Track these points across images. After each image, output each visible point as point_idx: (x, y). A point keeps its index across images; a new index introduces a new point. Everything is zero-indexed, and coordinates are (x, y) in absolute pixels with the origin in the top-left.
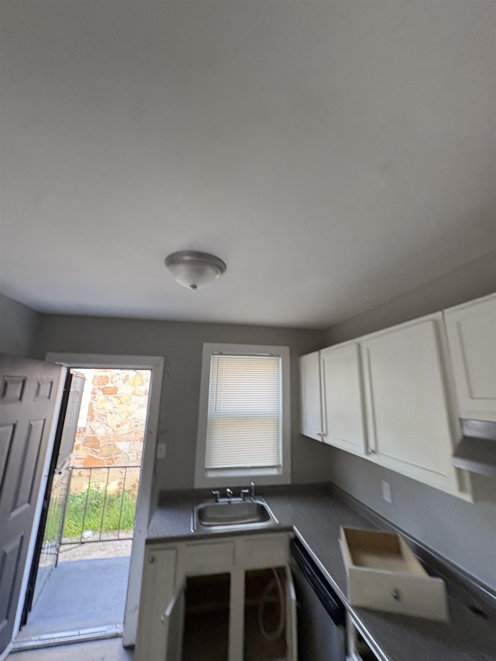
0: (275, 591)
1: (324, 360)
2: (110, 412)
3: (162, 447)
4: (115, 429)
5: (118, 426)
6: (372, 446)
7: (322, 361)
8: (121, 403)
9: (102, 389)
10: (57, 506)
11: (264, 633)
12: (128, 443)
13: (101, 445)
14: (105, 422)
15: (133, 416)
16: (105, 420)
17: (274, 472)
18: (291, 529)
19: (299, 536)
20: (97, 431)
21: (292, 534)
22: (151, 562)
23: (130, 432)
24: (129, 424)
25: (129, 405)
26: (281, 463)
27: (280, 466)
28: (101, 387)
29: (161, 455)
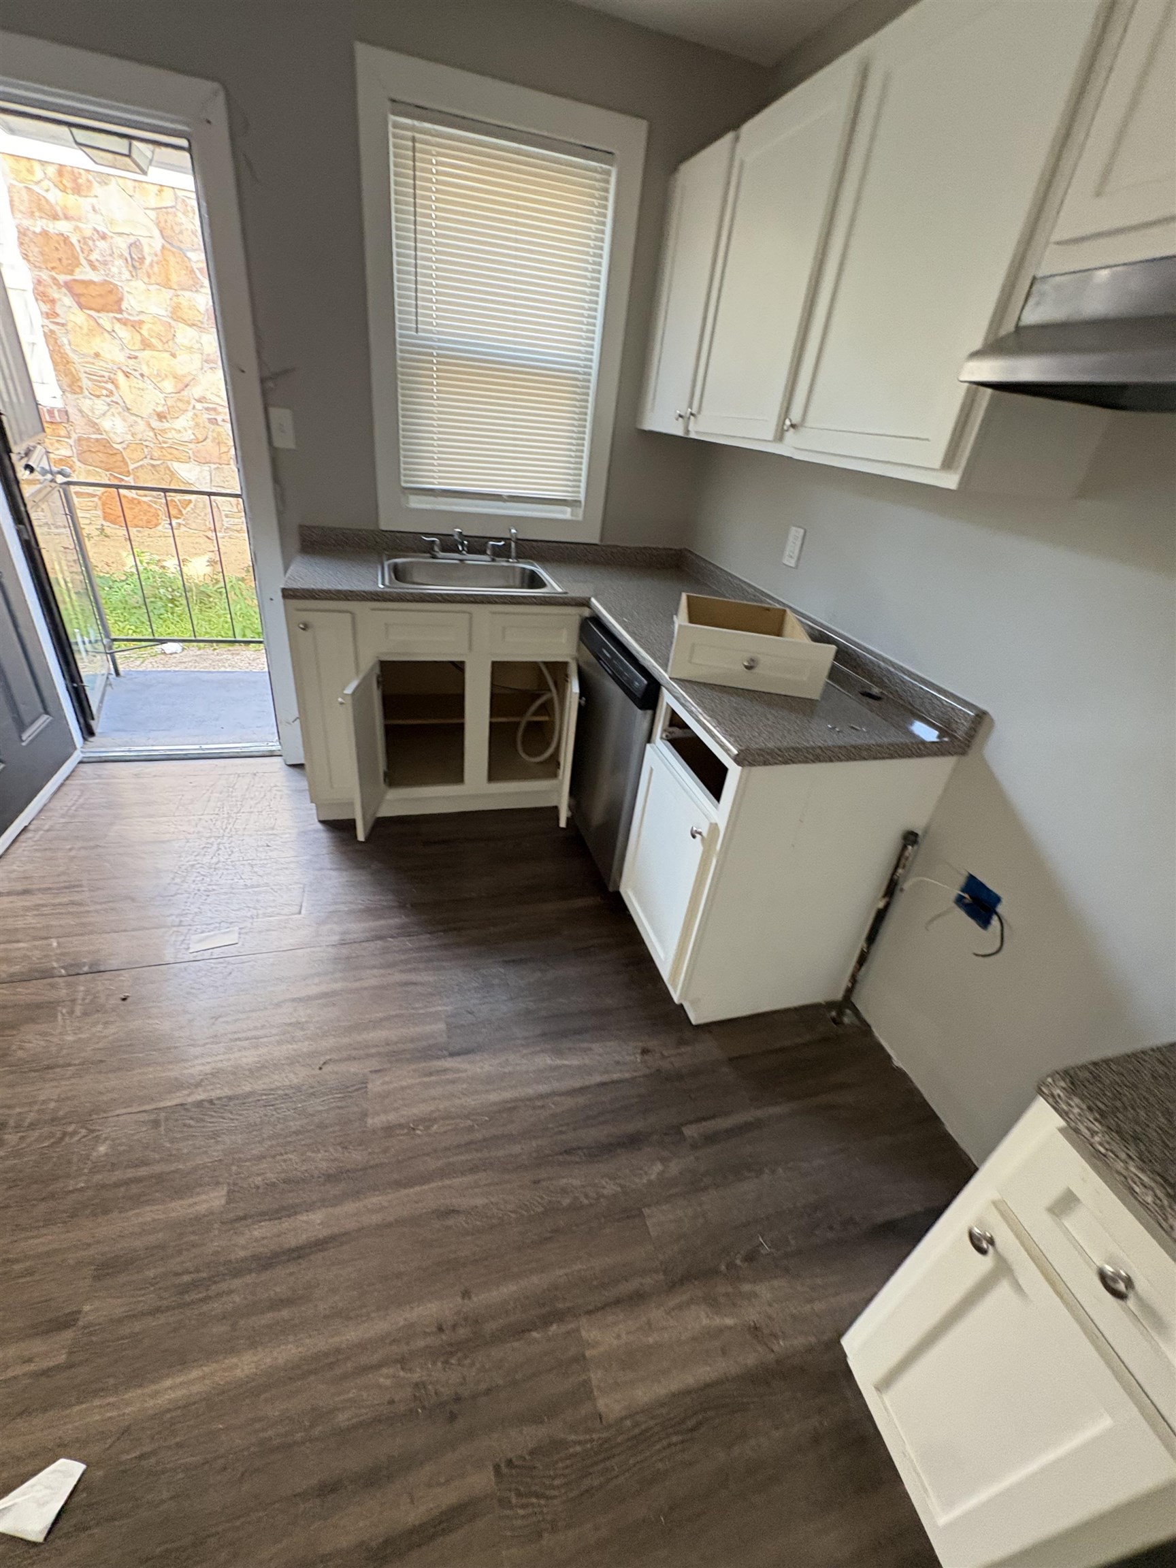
0: (547, 708)
1: (742, 164)
2: (123, 372)
3: (281, 416)
4: (155, 424)
5: (161, 417)
6: (796, 415)
7: (736, 164)
8: (146, 345)
9: (67, 285)
10: (74, 596)
11: (523, 755)
12: (206, 468)
13: (131, 467)
14: (116, 398)
15: (197, 392)
16: (117, 395)
17: (566, 513)
18: (585, 603)
19: (600, 611)
20: (106, 424)
21: (586, 612)
22: (303, 629)
23: (201, 438)
24: (190, 414)
25: (174, 355)
26: (582, 497)
27: (580, 502)
28: (62, 278)
29: (285, 441)
